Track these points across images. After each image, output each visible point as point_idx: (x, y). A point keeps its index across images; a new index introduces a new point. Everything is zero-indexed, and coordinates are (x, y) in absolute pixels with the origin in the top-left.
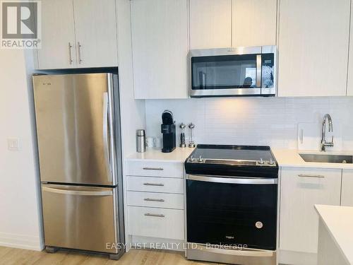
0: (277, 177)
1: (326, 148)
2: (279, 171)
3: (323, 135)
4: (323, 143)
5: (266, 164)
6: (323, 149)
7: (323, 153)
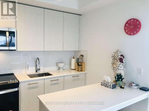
0: (19, 87)
1: (38, 71)
2: (20, 84)
3: (36, 66)
4: (36, 69)
5: (13, 82)
6: (36, 71)
7: (37, 73)
